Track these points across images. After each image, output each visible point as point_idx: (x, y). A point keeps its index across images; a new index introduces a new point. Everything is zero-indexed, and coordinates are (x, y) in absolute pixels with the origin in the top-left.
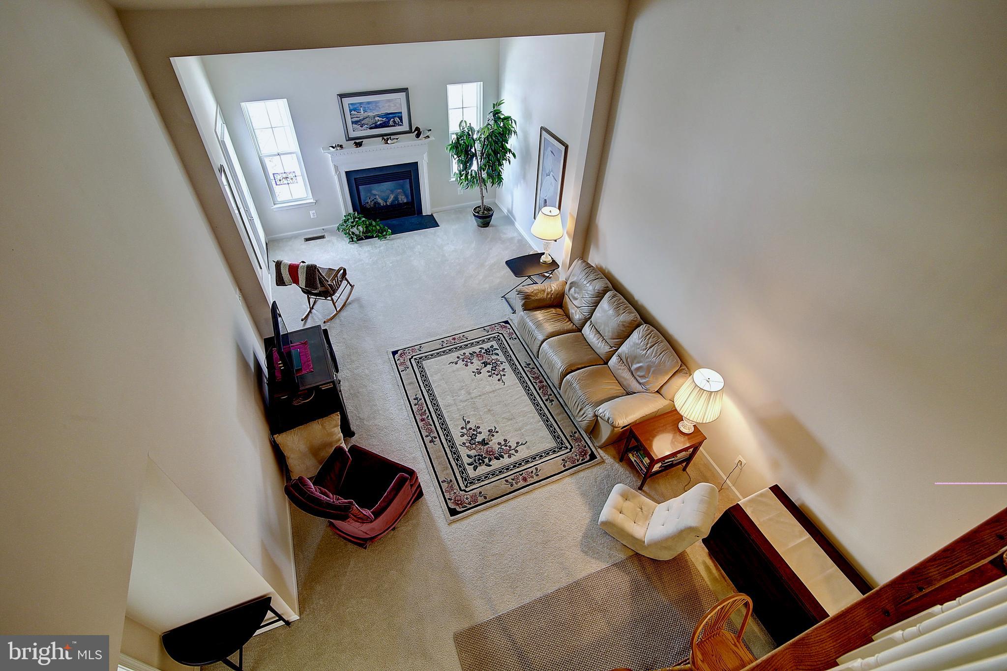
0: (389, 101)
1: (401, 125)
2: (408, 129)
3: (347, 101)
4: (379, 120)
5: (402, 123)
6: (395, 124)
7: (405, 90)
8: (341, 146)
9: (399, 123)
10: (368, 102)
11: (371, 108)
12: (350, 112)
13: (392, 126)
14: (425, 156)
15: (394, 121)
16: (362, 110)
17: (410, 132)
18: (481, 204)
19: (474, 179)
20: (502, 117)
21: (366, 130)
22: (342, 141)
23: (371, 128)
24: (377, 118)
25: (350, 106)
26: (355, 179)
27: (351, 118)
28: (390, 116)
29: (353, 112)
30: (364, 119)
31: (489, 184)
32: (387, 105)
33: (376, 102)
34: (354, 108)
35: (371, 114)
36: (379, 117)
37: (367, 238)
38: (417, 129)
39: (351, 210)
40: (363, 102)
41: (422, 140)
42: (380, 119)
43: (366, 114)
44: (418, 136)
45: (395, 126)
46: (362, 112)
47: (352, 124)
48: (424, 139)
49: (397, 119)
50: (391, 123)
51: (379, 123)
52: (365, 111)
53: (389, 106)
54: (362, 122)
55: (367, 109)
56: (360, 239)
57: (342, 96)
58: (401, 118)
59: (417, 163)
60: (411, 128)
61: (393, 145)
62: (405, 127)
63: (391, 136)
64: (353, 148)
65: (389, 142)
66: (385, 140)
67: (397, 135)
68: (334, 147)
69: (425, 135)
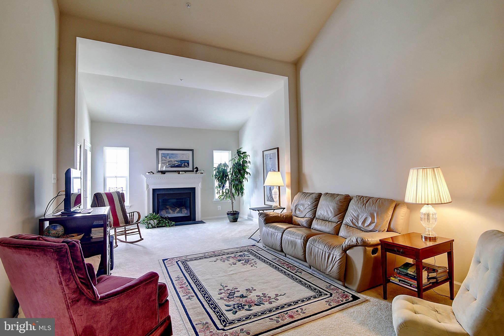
0: (183, 154)
1: (188, 167)
2: (191, 169)
3: (160, 152)
4: (176, 163)
5: (189, 166)
6: (185, 166)
7: (192, 150)
8: (153, 173)
9: (187, 166)
10: (172, 154)
11: (173, 157)
12: (162, 158)
13: (183, 167)
14: (200, 184)
15: (184, 165)
16: (168, 157)
17: (193, 171)
18: (232, 210)
19: (227, 194)
20: (242, 152)
21: (169, 167)
22: (155, 171)
23: (171, 167)
25: (162, 155)
26: (157, 194)
27: (162, 161)
28: (183, 162)
29: (163, 158)
30: (168, 162)
31: (236, 196)
32: (182, 156)
33: (176, 154)
34: (164, 156)
35: (172, 160)
36: (177, 162)
37: (158, 227)
38: (197, 168)
39: (151, 212)
40: (169, 154)
41: (198, 175)
42: (177, 163)
43: (170, 160)
44: (197, 171)
45: (185, 167)
46: (168, 159)
47: (161, 164)
48: (200, 173)
49: (186, 164)
50: (183, 165)
51: (176, 165)
52: (170, 158)
53: (183, 157)
55: (171, 157)
56: (153, 227)
57: (158, 149)
58: (188, 164)
59: (195, 188)
60: (193, 169)
61: (183, 175)
62: (190, 168)
63: (182, 171)
64: (160, 175)
65: (180, 173)
66: (179, 172)
67: (185, 171)
68: (149, 173)
69: (201, 172)
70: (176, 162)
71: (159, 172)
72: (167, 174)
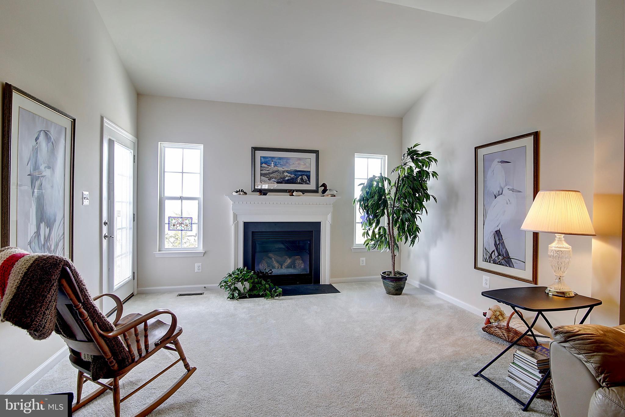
0: (300, 159)
1: (308, 184)
2: (314, 188)
3: (259, 154)
4: (287, 176)
5: (310, 181)
6: (302, 182)
7: (316, 152)
8: (245, 193)
9: (306, 181)
10: (280, 158)
11: (282, 163)
12: (261, 165)
13: (299, 183)
14: (329, 217)
15: (302, 179)
16: (272, 164)
17: (316, 191)
19: (382, 238)
21: (274, 183)
22: (248, 189)
23: (278, 183)
24: (286, 174)
25: (262, 159)
26: (252, 232)
27: (261, 170)
28: (299, 173)
29: (264, 165)
30: (273, 172)
32: (297, 162)
33: (288, 159)
34: (265, 161)
35: (280, 169)
40: (275, 157)
41: (327, 198)
42: (289, 175)
43: (276, 169)
44: (324, 191)
45: (302, 184)
46: (273, 167)
47: (261, 176)
48: (330, 195)
49: (305, 178)
50: (299, 180)
51: (287, 178)
52: (275, 165)
53: (299, 164)
54: (271, 175)
55: (277, 163)
57: (255, 149)
58: (309, 177)
59: (319, 223)
60: (317, 187)
61: (298, 198)
62: (312, 186)
63: (297, 191)
64: (257, 195)
65: (294, 194)
66: (291, 192)
67: (304, 192)
68: (237, 192)
69: (332, 193)
70: (287, 174)
71: (255, 190)
72: (270, 196)
